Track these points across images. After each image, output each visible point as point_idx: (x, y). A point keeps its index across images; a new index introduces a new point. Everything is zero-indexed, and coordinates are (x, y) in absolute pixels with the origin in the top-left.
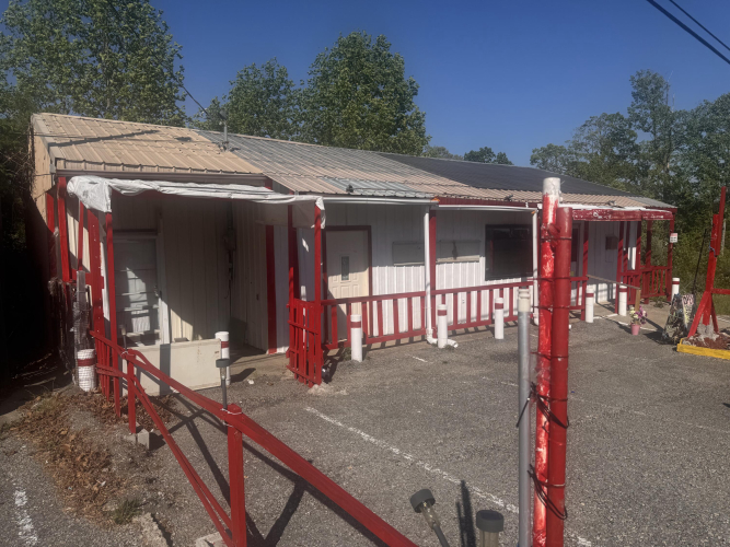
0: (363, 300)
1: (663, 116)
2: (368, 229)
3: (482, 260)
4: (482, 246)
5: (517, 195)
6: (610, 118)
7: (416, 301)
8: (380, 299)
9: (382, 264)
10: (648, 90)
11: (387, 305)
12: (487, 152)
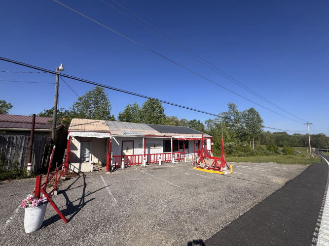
0: (131, 156)
1: (236, 112)
2: (133, 141)
3: (162, 147)
4: (162, 145)
5: (167, 134)
6: (225, 113)
7: (140, 156)
8: (135, 156)
9: (136, 148)
10: (232, 106)
11: (137, 157)
12: (195, 120)
